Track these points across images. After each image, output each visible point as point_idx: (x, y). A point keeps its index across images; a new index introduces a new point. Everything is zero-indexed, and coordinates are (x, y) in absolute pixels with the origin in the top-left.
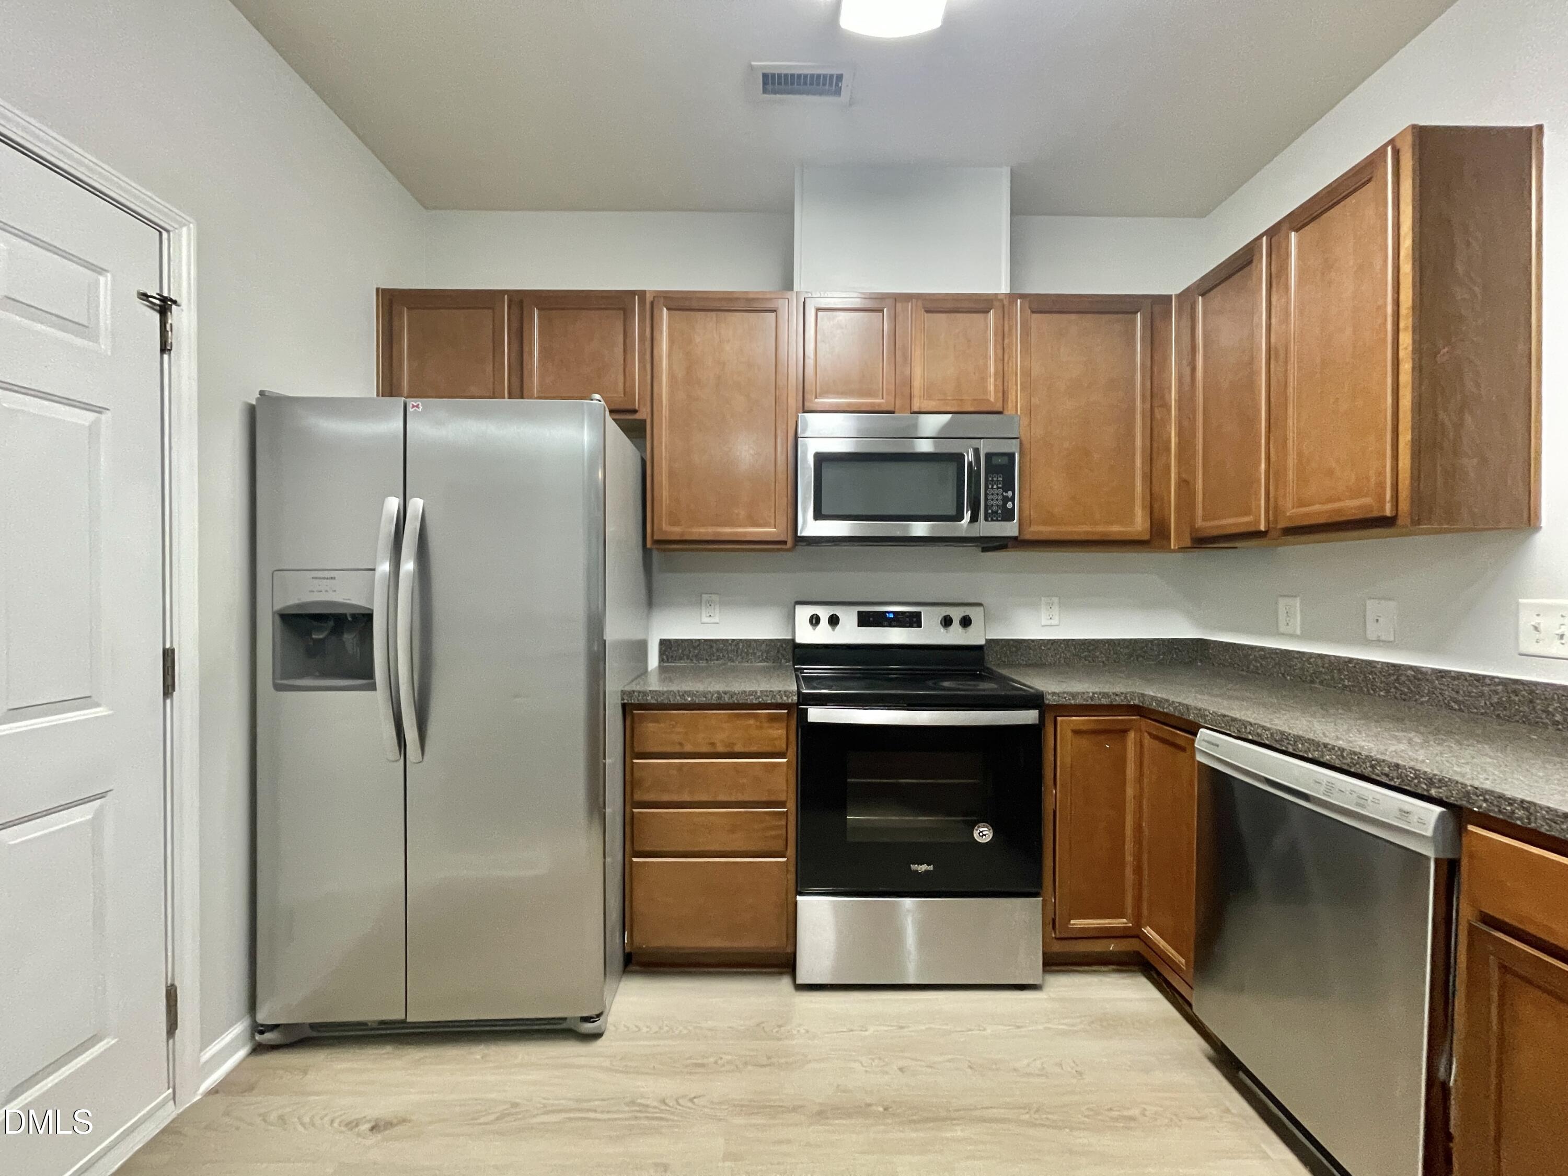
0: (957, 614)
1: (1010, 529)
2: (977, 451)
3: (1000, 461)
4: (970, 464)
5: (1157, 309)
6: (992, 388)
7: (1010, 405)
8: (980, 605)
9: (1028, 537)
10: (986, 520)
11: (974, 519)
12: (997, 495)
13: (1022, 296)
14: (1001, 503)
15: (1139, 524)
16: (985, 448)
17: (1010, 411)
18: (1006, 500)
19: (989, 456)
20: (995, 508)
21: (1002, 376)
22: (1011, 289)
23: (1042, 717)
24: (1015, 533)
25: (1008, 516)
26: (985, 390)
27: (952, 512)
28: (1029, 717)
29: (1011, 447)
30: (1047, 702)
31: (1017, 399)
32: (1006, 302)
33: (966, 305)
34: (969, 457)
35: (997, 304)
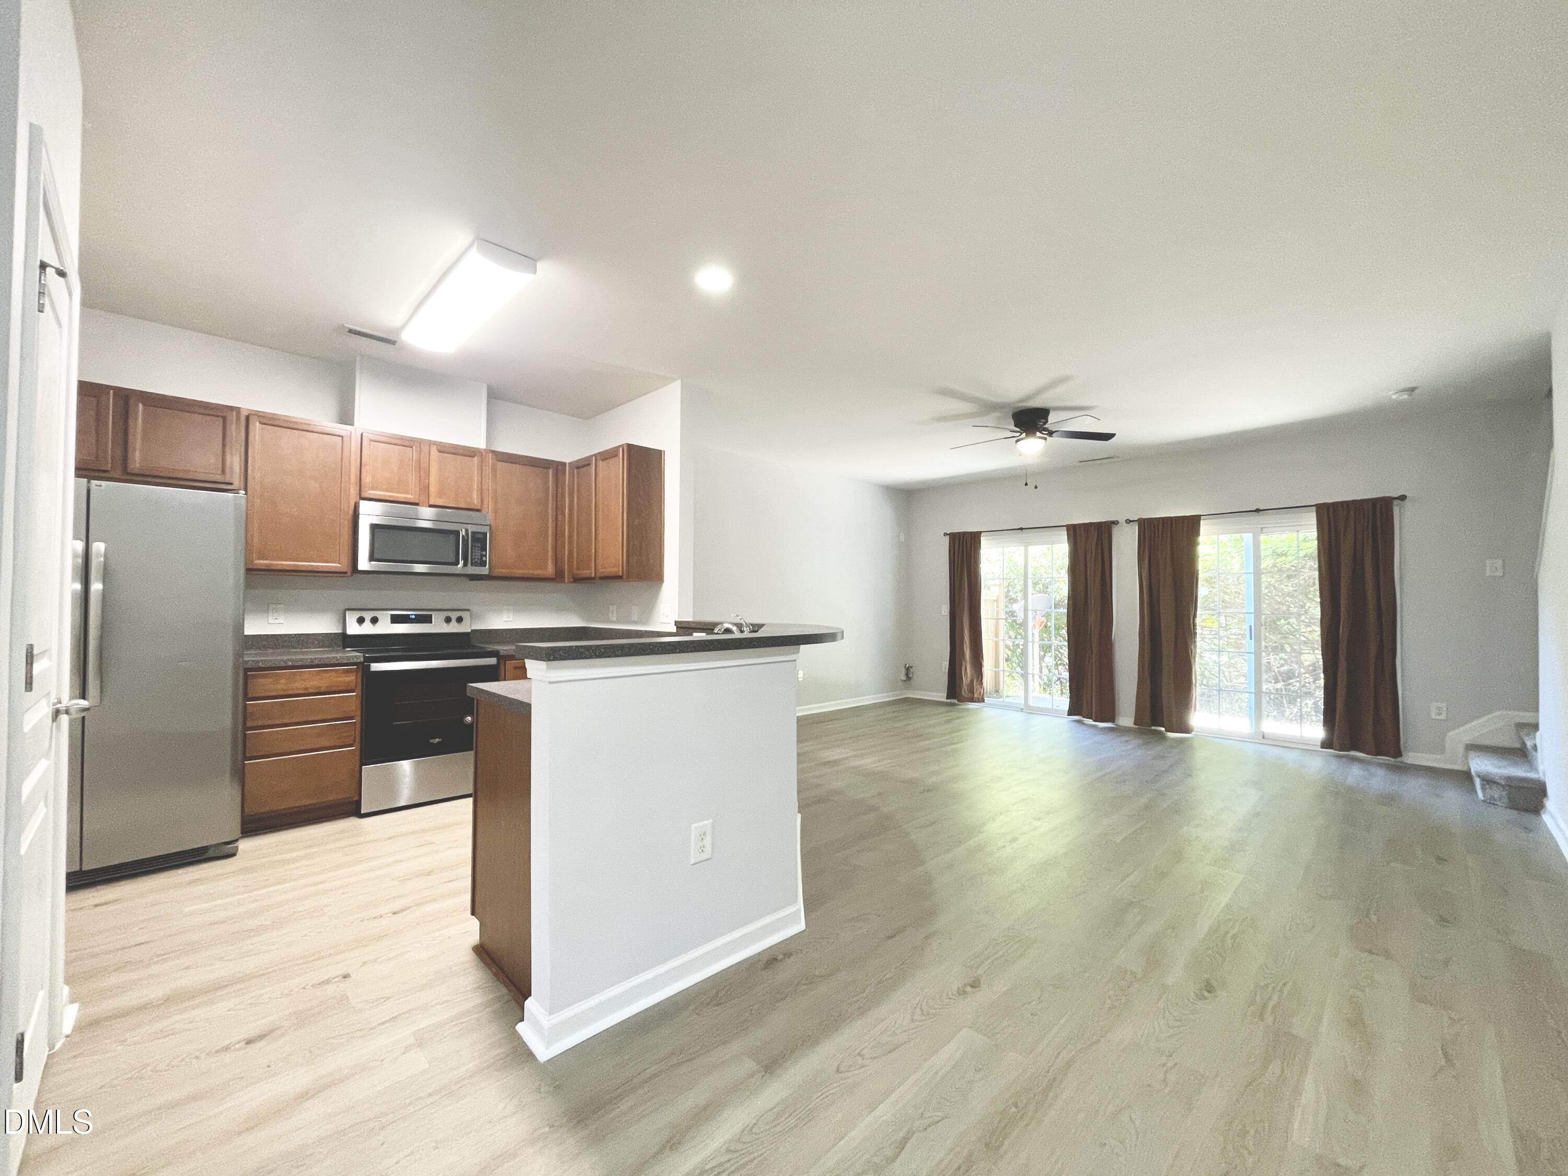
0: (454, 615)
1: (485, 570)
2: (467, 531)
3: (480, 536)
4: (463, 536)
5: (560, 467)
6: (475, 496)
7: (485, 506)
8: (468, 610)
9: (494, 575)
10: (472, 565)
11: (465, 565)
12: (478, 553)
13: (493, 452)
14: (479, 557)
15: (550, 570)
16: (471, 529)
17: (484, 510)
18: (482, 556)
19: (473, 533)
20: (476, 560)
21: (481, 491)
22: (487, 445)
23: (498, 661)
24: (487, 572)
25: (483, 564)
26: (471, 497)
27: (453, 560)
28: (492, 661)
29: (486, 529)
30: (501, 654)
31: (489, 505)
32: (484, 454)
33: (461, 451)
34: (463, 533)
35: (478, 454)
